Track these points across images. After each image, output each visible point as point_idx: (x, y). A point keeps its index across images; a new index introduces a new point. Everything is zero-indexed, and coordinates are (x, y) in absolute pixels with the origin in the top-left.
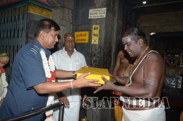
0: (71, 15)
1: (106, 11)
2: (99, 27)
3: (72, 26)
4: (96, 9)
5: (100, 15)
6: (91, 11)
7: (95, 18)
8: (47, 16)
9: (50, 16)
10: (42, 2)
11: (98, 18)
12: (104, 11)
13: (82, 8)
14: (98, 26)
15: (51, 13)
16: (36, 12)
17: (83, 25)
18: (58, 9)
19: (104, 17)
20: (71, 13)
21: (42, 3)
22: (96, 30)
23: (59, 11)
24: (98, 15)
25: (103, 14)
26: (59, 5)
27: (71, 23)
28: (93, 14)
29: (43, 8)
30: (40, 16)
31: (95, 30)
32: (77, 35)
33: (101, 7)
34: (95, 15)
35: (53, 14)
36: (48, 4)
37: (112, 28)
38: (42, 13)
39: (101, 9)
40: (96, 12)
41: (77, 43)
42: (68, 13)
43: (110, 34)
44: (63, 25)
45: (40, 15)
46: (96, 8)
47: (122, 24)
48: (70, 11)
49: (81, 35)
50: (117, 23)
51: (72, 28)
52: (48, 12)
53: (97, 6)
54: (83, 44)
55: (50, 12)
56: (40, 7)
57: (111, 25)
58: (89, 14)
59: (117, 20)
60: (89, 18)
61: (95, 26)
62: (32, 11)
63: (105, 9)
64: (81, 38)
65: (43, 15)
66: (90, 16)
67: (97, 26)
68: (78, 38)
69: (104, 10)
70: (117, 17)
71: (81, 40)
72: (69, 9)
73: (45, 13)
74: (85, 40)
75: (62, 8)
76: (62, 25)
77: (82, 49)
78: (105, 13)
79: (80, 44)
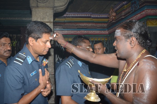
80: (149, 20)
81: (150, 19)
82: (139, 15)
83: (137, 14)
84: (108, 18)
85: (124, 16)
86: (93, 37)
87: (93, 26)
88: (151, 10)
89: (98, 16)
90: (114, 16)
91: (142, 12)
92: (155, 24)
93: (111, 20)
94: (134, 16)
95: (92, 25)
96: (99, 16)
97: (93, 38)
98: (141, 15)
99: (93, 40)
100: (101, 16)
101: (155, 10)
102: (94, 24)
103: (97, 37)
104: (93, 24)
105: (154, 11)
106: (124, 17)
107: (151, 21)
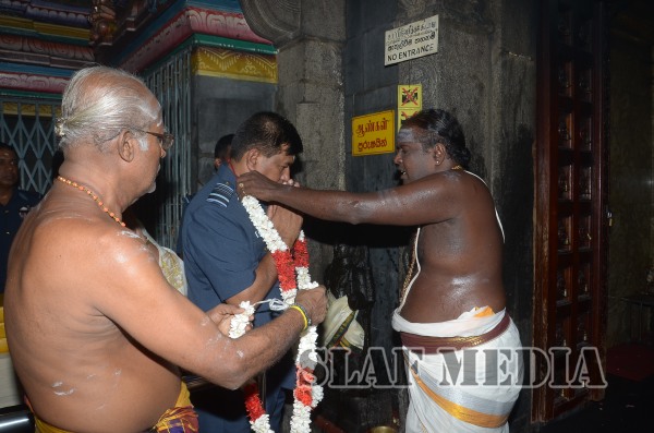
0: (336, 60)
1: (437, 26)
2: (419, 92)
3: (342, 97)
4: (406, 27)
5: (420, 45)
6: (391, 36)
7: (405, 59)
8: (258, 76)
9: (268, 77)
10: (235, 34)
11: (414, 56)
12: (433, 29)
13: (368, 31)
14: (419, 88)
15: (274, 66)
16: (220, 71)
17: (376, 92)
18: (289, 48)
19: (432, 52)
20: (337, 53)
21: (237, 38)
22: (411, 104)
23: (293, 53)
24: (414, 46)
25: (430, 42)
26: (291, 35)
27: (340, 88)
28: (396, 47)
29: (244, 53)
30: (234, 80)
31: (407, 105)
32: (361, 127)
33: (421, 17)
34: (405, 49)
35: (279, 66)
36: (257, 37)
37: (481, 87)
38: (239, 69)
39: (420, 23)
40: (407, 37)
41: (362, 157)
42: (326, 56)
43: (470, 112)
44: (307, 99)
45: (234, 77)
46: (406, 24)
47: (530, 63)
48: (332, 48)
49: (371, 127)
50: (500, 63)
51: (342, 105)
52: (263, 64)
53: (412, 12)
54: (380, 156)
55: (269, 63)
56: (232, 50)
57: (475, 77)
58: (387, 48)
59: (500, 51)
60: (387, 62)
61: (407, 88)
62: (208, 70)
63: (435, 19)
64: (371, 136)
65: (243, 77)
66: (387, 53)
67: (412, 87)
68: (362, 140)
69: (433, 25)
70: (499, 43)
71: (373, 143)
72: (326, 40)
73: (251, 67)
74: (383, 143)
75: (300, 41)
76: (304, 101)
77: (378, 177)
78: (437, 33)
79: (370, 158)
80: (202, 52)
81: (206, 46)
82: (173, 25)
83: (169, 25)
84: (89, 25)
85: (135, 24)
86: (30, 102)
87: (31, 51)
88: (209, 13)
89: (63, 15)
90: (107, 21)
91: (179, 16)
92: (224, 68)
93: (96, 37)
94: (162, 30)
95: (26, 47)
96: (67, 13)
97: (34, 108)
98: (178, 27)
99: (33, 114)
100: (77, 14)
101: (225, 16)
102: (38, 46)
103: (50, 103)
104: (32, 46)
105: (221, 17)
106: (133, 30)
107: (211, 54)
